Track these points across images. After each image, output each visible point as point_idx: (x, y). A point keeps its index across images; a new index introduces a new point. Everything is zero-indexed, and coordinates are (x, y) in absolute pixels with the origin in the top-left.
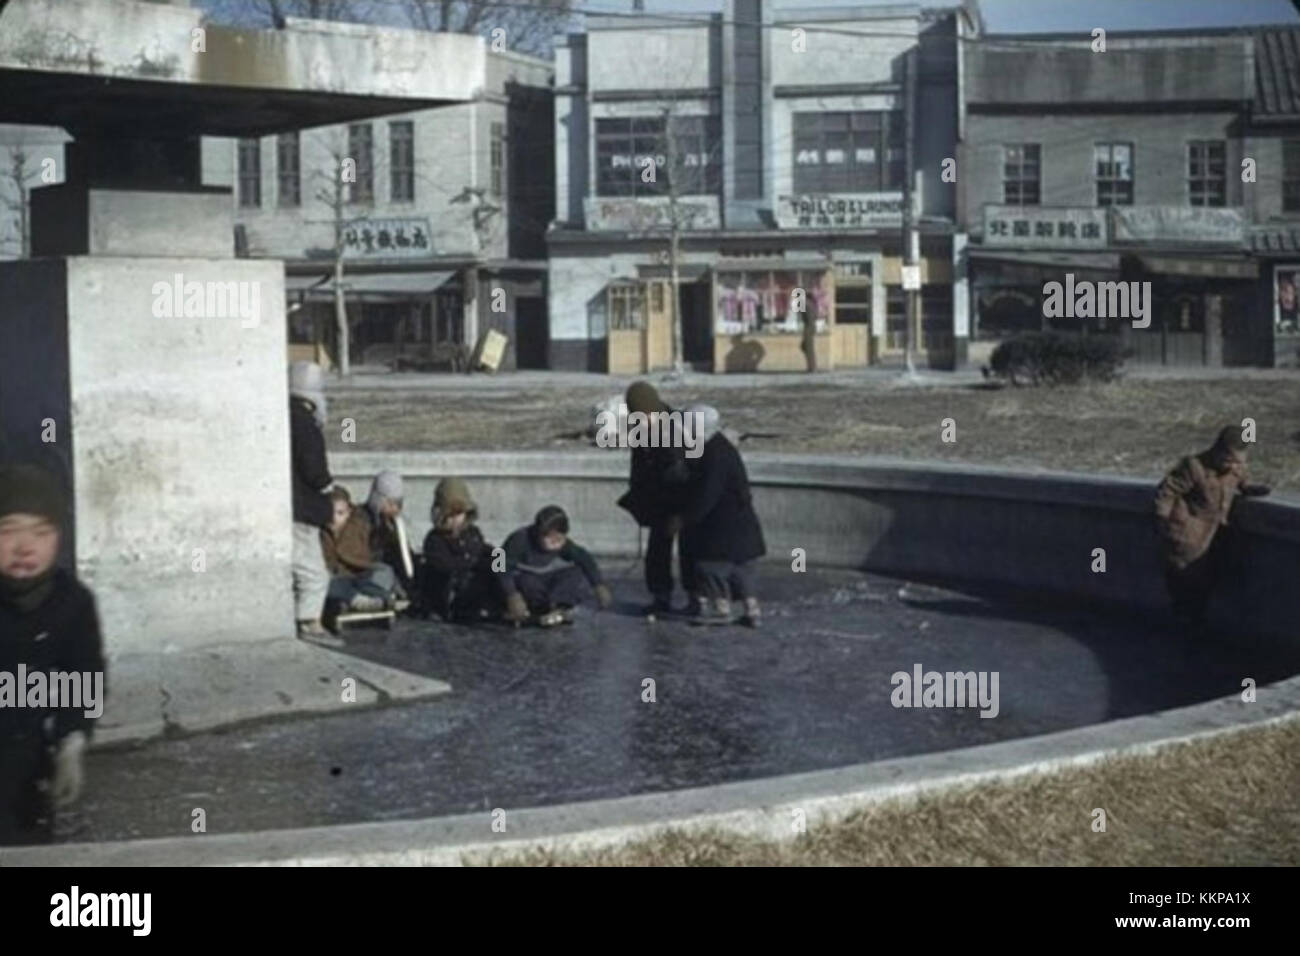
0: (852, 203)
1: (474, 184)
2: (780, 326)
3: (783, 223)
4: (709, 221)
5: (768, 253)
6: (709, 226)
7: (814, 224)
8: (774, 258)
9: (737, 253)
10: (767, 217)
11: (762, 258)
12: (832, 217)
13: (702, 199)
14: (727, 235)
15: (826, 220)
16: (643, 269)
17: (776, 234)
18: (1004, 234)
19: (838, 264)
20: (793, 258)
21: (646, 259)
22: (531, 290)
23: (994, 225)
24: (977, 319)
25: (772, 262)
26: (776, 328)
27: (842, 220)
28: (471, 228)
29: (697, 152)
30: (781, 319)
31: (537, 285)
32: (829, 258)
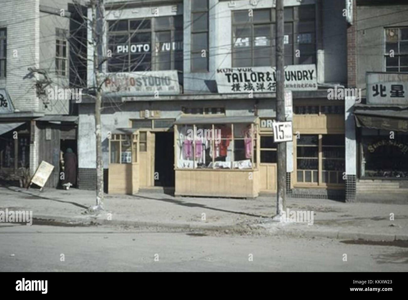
0: (268, 74)
1: (37, 67)
2: (221, 163)
3: (221, 90)
4: (172, 88)
5: (214, 111)
6: (172, 92)
7: (242, 90)
8: (219, 114)
9: (194, 111)
10: (212, 86)
11: (210, 115)
12: (254, 85)
13: (166, 73)
14: (185, 98)
15: (250, 87)
16: (135, 122)
17: (218, 97)
18: (383, 96)
19: (261, 119)
20: (232, 115)
21: (137, 115)
22: (69, 135)
23: (375, 89)
24: (363, 161)
25: (218, 117)
26: (217, 166)
27: (262, 87)
28: (35, 95)
29: (169, 41)
30: (222, 158)
31: (73, 132)
32: (256, 115)
